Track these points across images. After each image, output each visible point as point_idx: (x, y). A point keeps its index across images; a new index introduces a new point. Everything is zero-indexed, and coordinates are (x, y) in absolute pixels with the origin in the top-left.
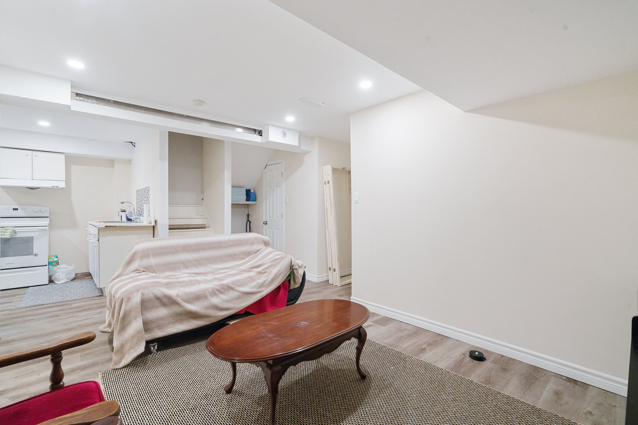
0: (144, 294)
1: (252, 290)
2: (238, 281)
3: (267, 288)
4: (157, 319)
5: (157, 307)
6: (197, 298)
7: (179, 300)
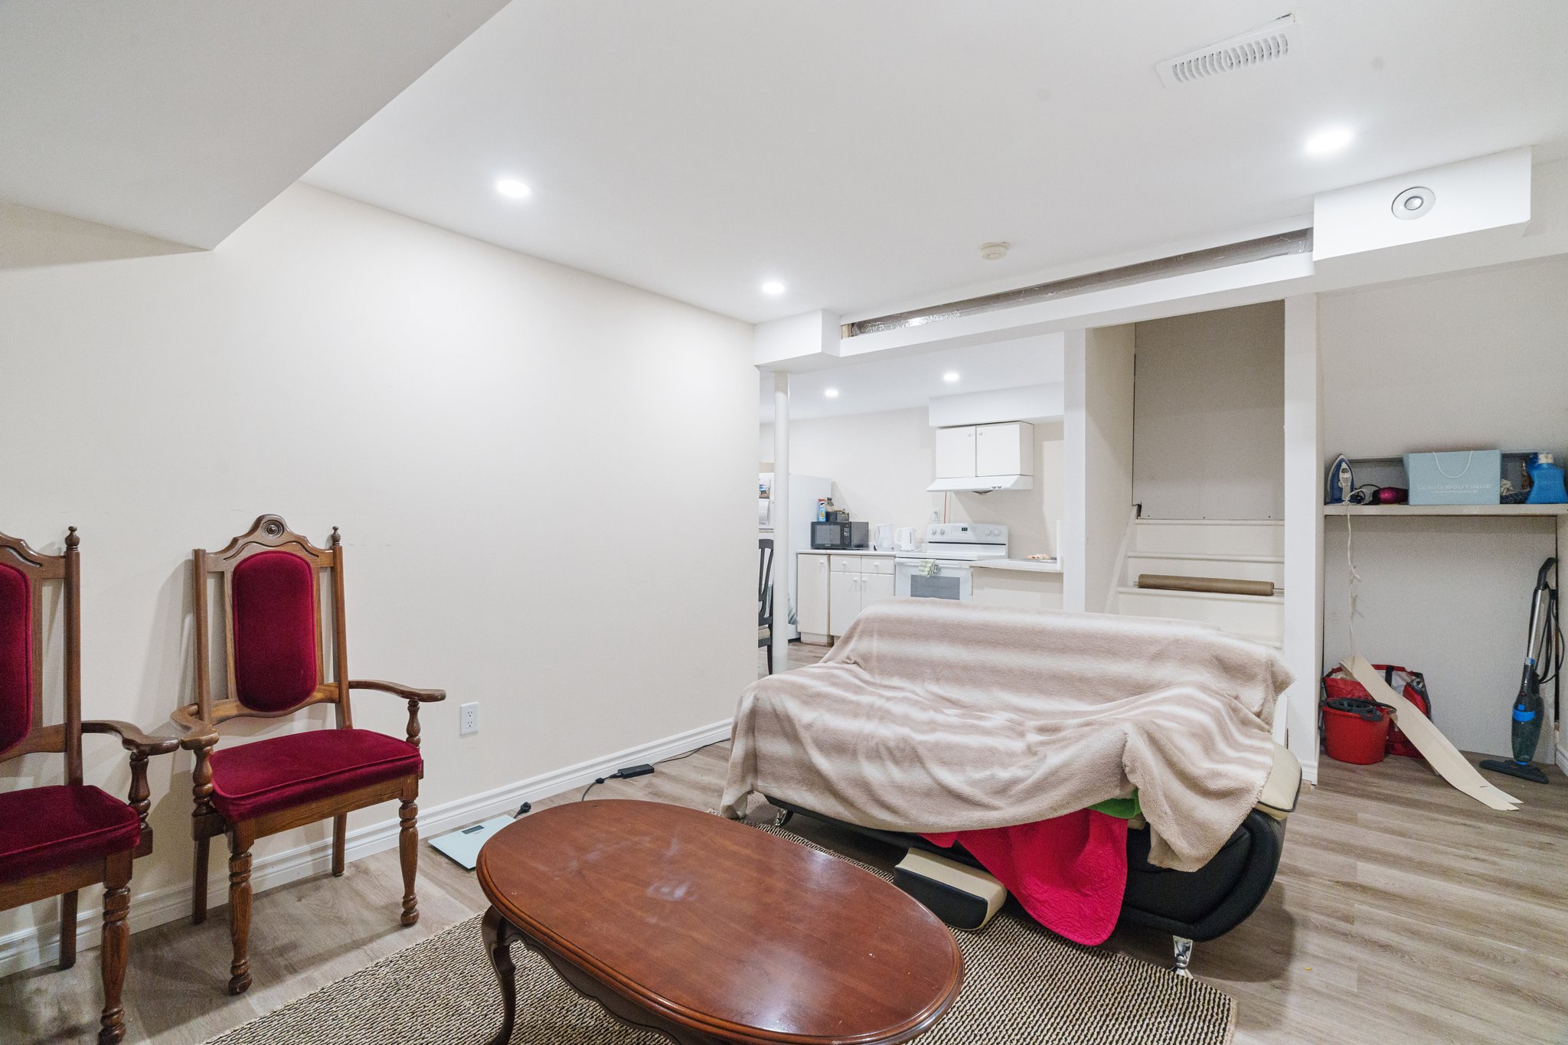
0: (758, 700)
1: (966, 790)
2: (950, 747)
3: (1012, 804)
4: (772, 757)
5: (774, 734)
6: (839, 747)
7: (806, 736)
